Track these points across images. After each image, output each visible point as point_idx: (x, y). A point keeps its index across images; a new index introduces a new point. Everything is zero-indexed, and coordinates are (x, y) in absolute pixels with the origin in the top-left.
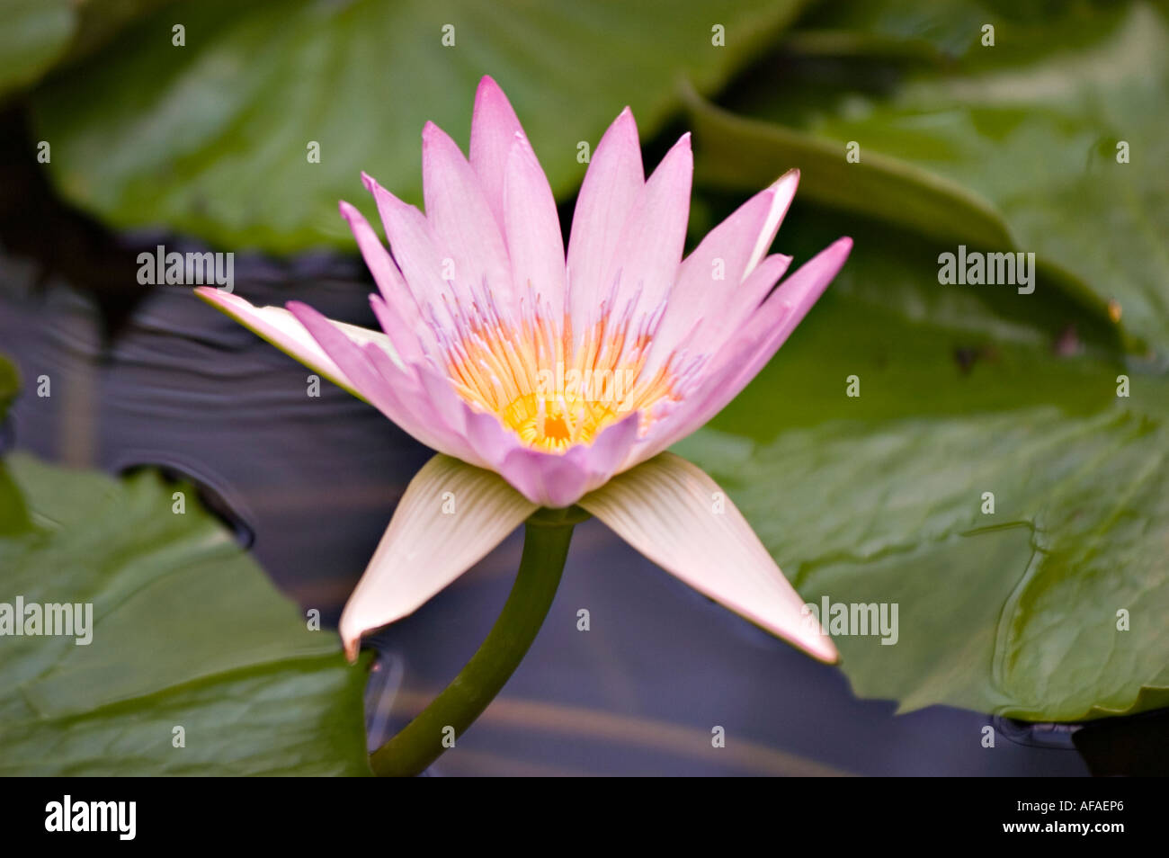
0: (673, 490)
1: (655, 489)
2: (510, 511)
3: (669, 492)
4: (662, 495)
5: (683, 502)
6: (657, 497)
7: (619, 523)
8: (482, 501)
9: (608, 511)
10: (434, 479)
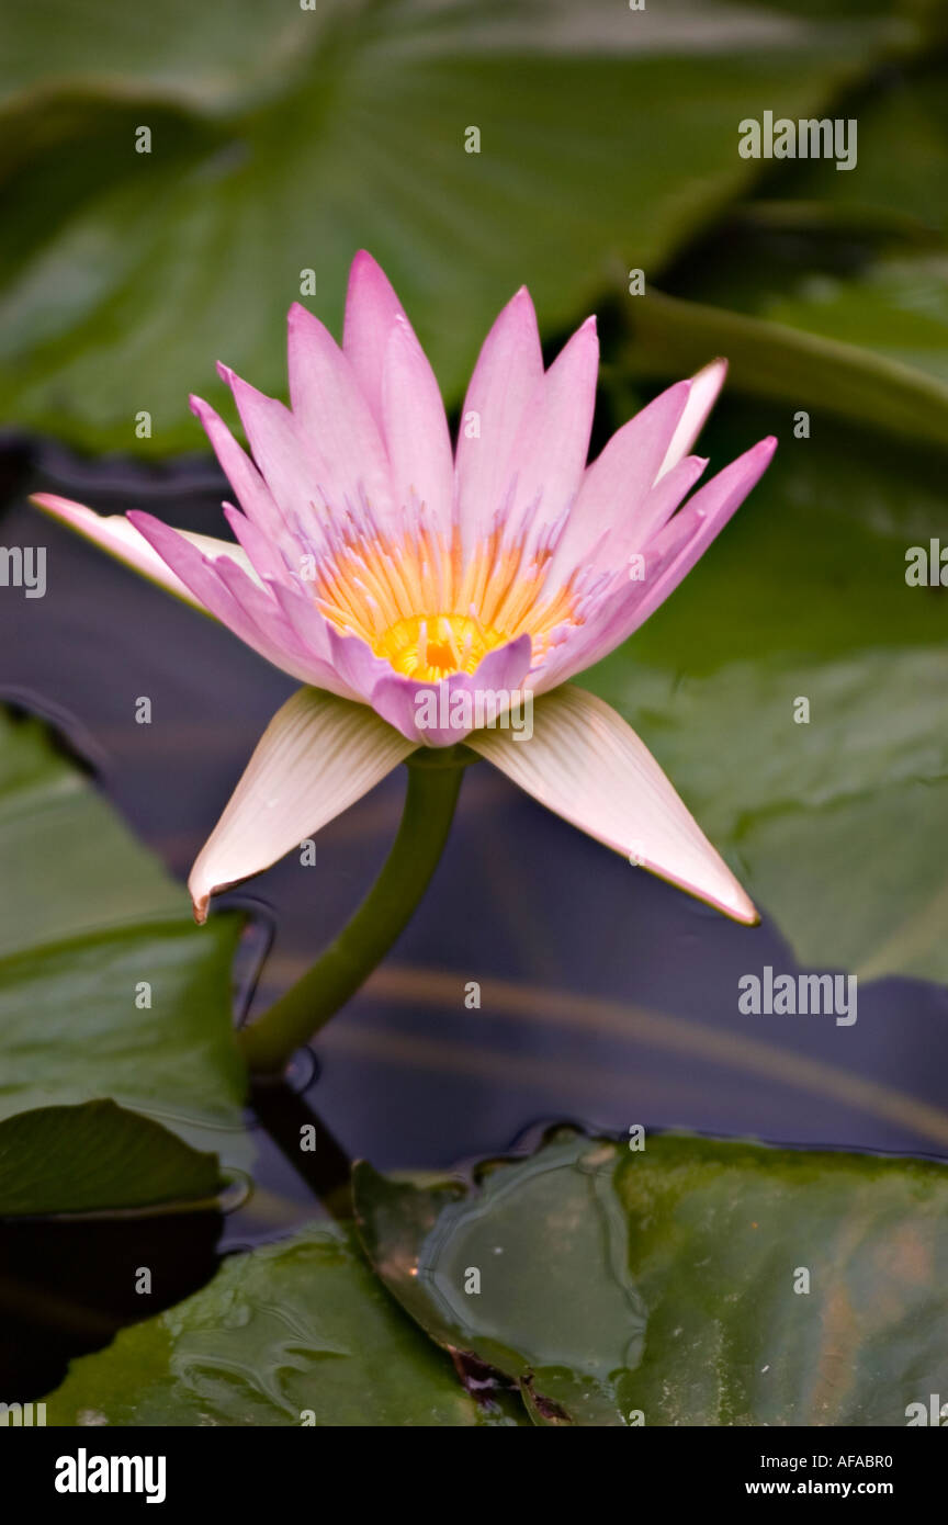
0: (575, 729)
1: (552, 725)
2: (386, 752)
3: (570, 728)
4: (562, 734)
5: (585, 741)
6: (556, 735)
7: (511, 764)
8: (353, 741)
9: (496, 749)
10: (299, 715)
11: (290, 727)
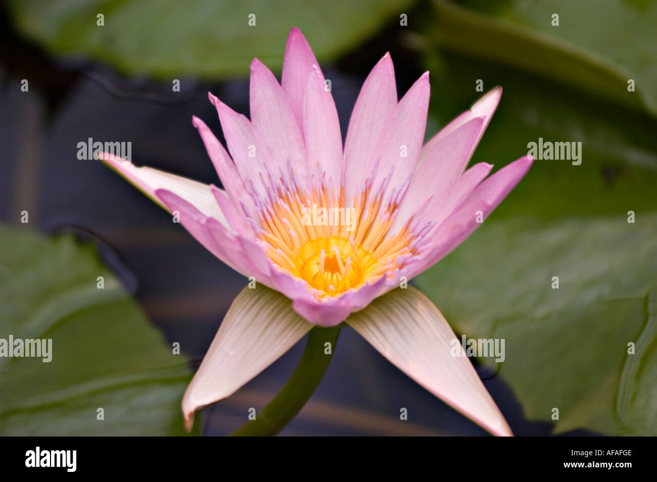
0: (409, 313)
1: (396, 310)
2: (298, 325)
3: (406, 313)
4: (402, 317)
5: (414, 321)
6: (397, 316)
7: (371, 334)
8: (280, 316)
9: (364, 325)
10: (249, 299)
11: (243, 305)
